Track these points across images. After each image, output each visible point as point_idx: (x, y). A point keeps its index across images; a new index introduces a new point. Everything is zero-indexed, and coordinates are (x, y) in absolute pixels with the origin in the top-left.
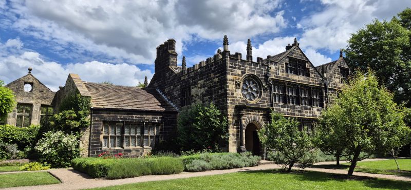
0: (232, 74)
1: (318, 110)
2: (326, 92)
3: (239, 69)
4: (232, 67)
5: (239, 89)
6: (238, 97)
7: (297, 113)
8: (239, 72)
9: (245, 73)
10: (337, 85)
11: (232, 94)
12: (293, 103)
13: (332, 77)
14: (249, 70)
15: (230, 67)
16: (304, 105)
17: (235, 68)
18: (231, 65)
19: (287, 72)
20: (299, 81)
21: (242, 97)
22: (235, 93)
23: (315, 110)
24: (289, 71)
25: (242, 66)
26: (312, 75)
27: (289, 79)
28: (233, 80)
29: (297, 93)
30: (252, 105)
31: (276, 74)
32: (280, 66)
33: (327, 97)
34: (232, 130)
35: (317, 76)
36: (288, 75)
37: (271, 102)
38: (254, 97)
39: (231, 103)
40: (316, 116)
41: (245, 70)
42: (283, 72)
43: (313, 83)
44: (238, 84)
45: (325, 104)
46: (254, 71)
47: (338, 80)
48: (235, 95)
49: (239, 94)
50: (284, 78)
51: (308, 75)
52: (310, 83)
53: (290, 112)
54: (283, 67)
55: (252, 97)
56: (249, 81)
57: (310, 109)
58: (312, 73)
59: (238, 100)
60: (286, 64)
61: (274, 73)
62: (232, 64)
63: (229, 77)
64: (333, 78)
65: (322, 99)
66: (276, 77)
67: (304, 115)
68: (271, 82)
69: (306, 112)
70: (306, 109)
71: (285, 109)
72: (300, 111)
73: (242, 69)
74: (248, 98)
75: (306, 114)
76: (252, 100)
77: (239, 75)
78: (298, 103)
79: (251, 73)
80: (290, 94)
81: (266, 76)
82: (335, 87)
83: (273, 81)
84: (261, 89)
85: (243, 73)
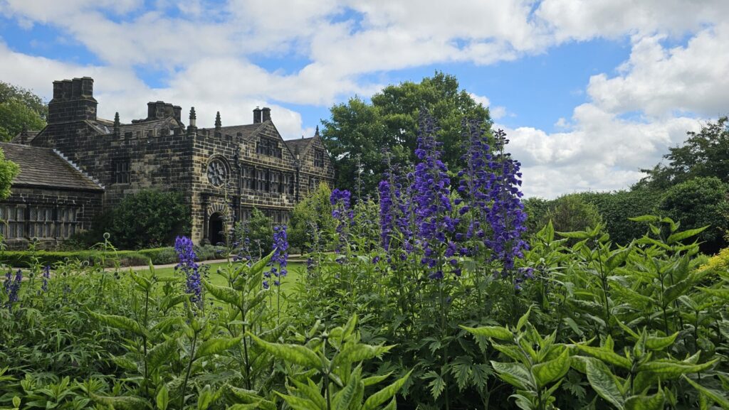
0: (199, 155)
1: (287, 198)
2: (297, 176)
3: (206, 148)
4: (199, 147)
5: (205, 172)
6: (203, 182)
7: (264, 201)
8: (206, 152)
9: (212, 153)
10: (309, 168)
11: (198, 179)
12: (261, 189)
13: (304, 159)
14: (217, 150)
15: (196, 146)
16: (272, 192)
17: (202, 147)
18: (197, 144)
19: (257, 152)
20: (270, 163)
21: (208, 182)
22: (200, 178)
23: (284, 197)
24: (259, 151)
25: (210, 145)
26: (284, 157)
27: (260, 161)
28: (199, 162)
29: (267, 177)
30: (217, 192)
31: (246, 154)
32: (251, 145)
33: (297, 183)
34: (196, 221)
35: (289, 158)
36: (258, 157)
37: (239, 189)
38: (221, 182)
39: (197, 190)
40: (284, 205)
41: (213, 150)
42: (253, 153)
43: (285, 167)
44: (204, 167)
45: (295, 192)
46: (222, 152)
47: (311, 163)
48: (200, 180)
49: (204, 178)
50: (254, 160)
51: (280, 156)
52: (282, 166)
53: (258, 200)
54: (254, 146)
55: (218, 182)
56: (215, 163)
57: (279, 197)
58: (285, 154)
59: (203, 186)
60: (258, 143)
61: (243, 154)
62: (199, 143)
63: (195, 158)
64: (306, 161)
65: (293, 185)
66: (246, 158)
67: (272, 204)
68: (240, 165)
69: (275, 201)
70: (275, 196)
71: (253, 197)
72: (268, 199)
73: (210, 149)
74: (214, 182)
75: (274, 203)
76: (218, 186)
77: (205, 156)
78: (267, 189)
79: (219, 153)
80: (259, 179)
81: (236, 158)
82: (308, 171)
83: (242, 164)
84: (228, 173)
85: (211, 153)
